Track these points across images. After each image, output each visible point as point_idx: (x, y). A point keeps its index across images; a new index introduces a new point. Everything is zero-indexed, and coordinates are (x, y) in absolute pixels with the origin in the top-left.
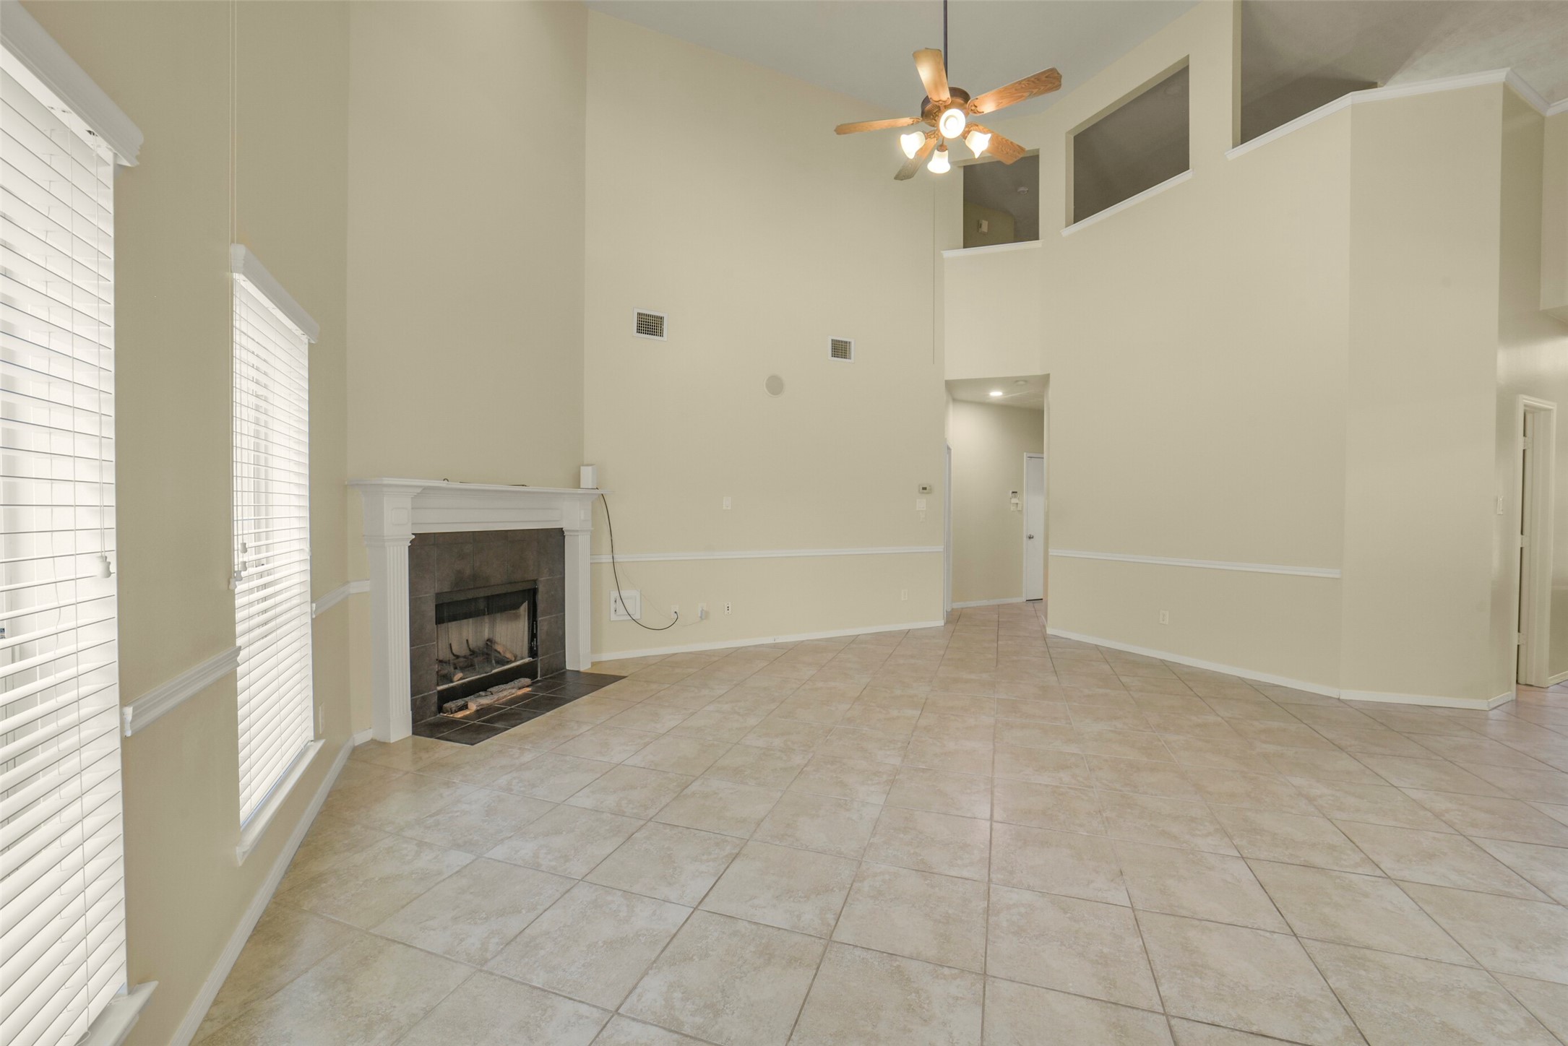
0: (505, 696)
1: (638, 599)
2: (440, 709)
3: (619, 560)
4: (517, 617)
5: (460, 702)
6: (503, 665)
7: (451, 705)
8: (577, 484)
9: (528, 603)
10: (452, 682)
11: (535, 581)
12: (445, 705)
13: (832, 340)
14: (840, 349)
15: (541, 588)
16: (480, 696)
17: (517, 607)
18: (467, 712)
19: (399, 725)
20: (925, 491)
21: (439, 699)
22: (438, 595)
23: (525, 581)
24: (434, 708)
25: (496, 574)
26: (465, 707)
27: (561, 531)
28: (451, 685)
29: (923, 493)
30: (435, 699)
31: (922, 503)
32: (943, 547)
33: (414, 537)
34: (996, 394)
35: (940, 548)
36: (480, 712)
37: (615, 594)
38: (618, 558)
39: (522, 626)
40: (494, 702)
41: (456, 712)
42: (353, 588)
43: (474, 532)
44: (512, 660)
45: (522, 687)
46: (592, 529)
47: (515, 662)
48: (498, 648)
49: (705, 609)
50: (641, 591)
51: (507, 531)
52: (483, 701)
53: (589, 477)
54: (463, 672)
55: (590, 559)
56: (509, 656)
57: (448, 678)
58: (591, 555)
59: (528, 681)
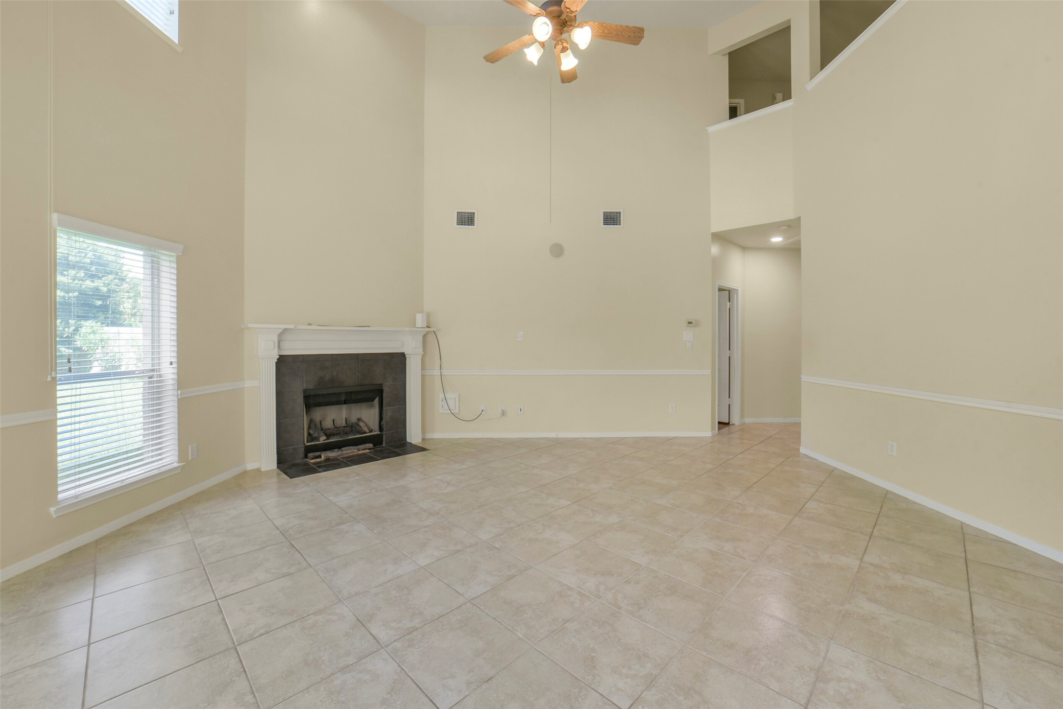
0: (348, 453)
1: (457, 399)
2: (306, 456)
3: (444, 374)
4: (372, 406)
5: (318, 454)
6: (361, 434)
7: (310, 455)
8: (414, 324)
9: (379, 399)
10: (319, 441)
11: (381, 385)
12: (309, 455)
13: (604, 213)
14: (611, 219)
15: (386, 388)
16: (335, 451)
17: (373, 400)
18: (318, 460)
19: (268, 460)
20: (690, 325)
21: (305, 449)
22: (305, 391)
23: (373, 385)
24: (302, 455)
25: (350, 379)
26: (320, 457)
27: (403, 355)
28: (319, 442)
29: (687, 326)
30: (302, 450)
31: (688, 335)
32: (710, 371)
33: (278, 357)
34: (777, 240)
35: (708, 372)
36: (327, 460)
37: (442, 396)
38: (445, 372)
39: (375, 411)
40: (338, 456)
41: (312, 459)
42: (248, 384)
43: (332, 355)
44: (368, 431)
45: (364, 449)
46: (423, 353)
47: (369, 433)
48: (361, 424)
49: (504, 409)
50: (459, 394)
51: (358, 354)
52: (332, 454)
53: (420, 320)
54: (328, 436)
55: (422, 373)
56: (366, 429)
57: (317, 439)
58: (422, 370)
59: (371, 445)
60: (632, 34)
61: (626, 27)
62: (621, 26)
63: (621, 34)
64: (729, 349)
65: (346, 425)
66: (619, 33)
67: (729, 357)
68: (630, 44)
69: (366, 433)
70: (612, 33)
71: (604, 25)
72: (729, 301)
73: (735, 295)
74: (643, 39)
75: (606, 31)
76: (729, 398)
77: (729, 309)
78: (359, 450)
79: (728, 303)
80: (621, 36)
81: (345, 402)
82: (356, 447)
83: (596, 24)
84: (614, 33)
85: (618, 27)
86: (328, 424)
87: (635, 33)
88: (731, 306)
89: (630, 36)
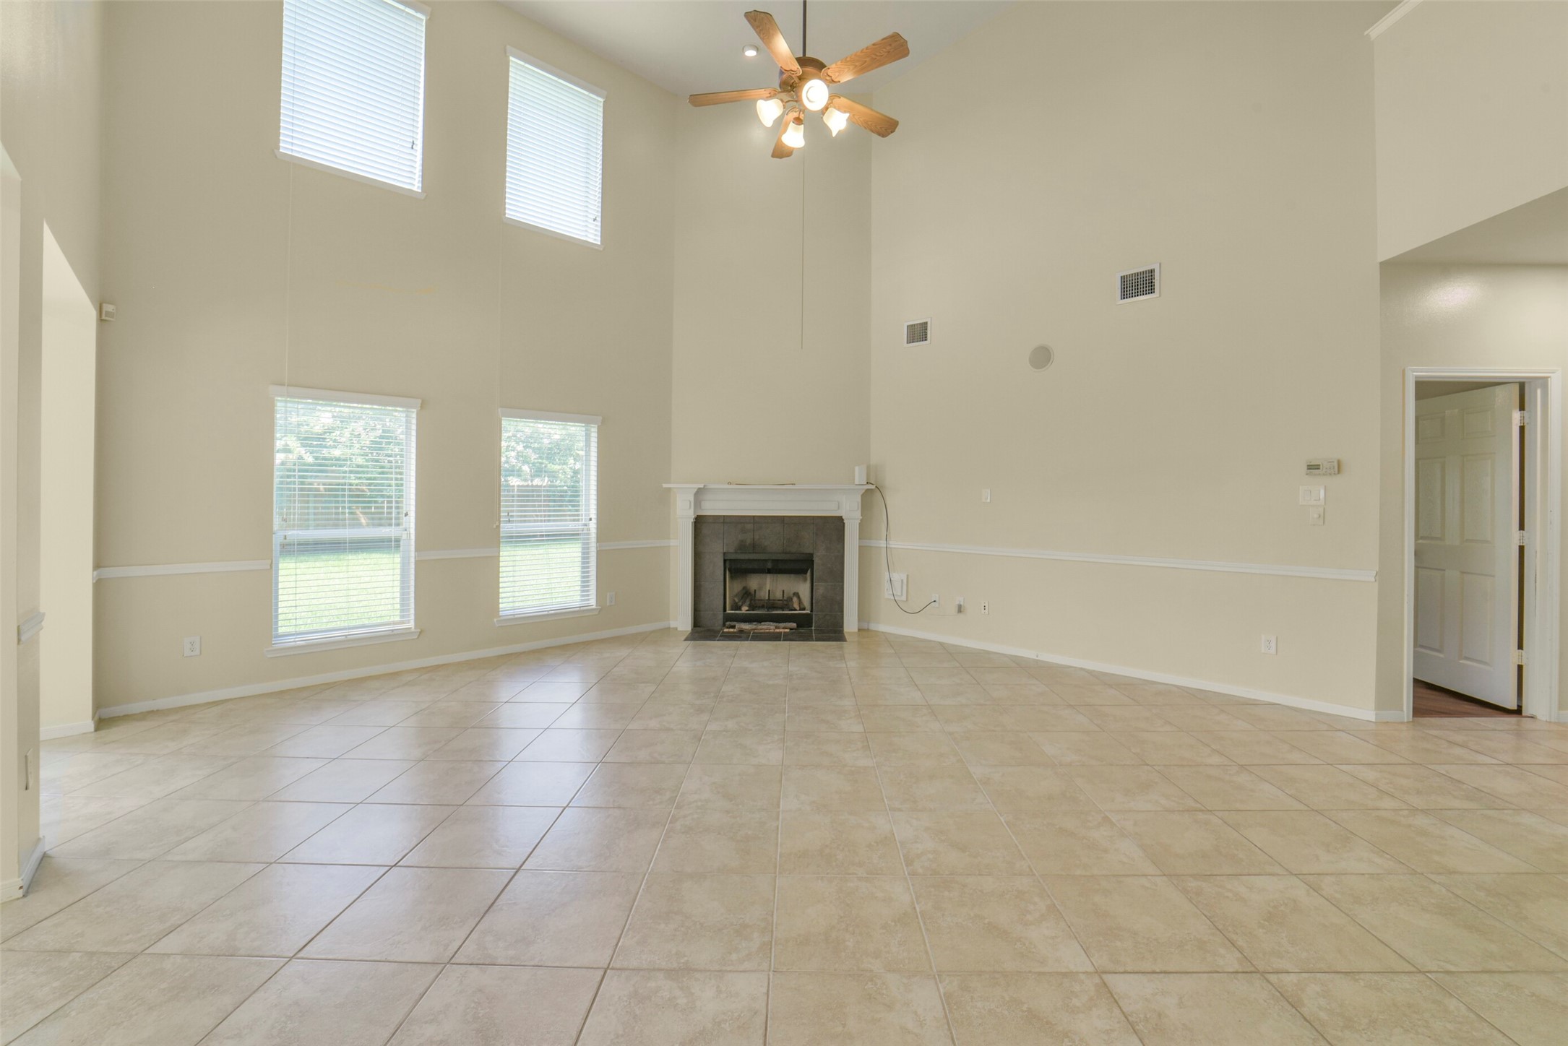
0: (763, 629)
1: (905, 581)
3: (891, 546)
4: (805, 580)
5: (734, 623)
6: (790, 610)
7: (728, 623)
8: (851, 480)
9: (809, 571)
11: (812, 555)
12: (725, 622)
15: (816, 560)
16: (751, 624)
17: (805, 572)
18: (732, 630)
19: (682, 620)
20: (1315, 471)
22: (725, 553)
23: (801, 553)
24: (721, 622)
25: (773, 544)
26: (733, 627)
27: (840, 519)
28: (740, 612)
29: (1308, 474)
30: (723, 617)
31: (1315, 492)
32: (1374, 573)
33: (696, 516)
35: (1369, 575)
37: (887, 575)
38: (892, 544)
39: (805, 586)
40: (752, 629)
41: (728, 628)
42: (673, 543)
43: (754, 516)
44: (798, 608)
45: (784, 628)
46: (861, 518)
47: (800, 610)
48: (795, 599)
49: (962, 603)
50: (908, 576)
51: (784, 516)
52: (746, 626)
53: (859, 476)
54: (752, 607)
55: (859, 543)
56: (796, 606)
57: (739, 609)
58: (860, 539)
59: (794, 625)
60: (888, 48)
61: (874, 45)
62: (867, 48)
63: (877, 56)
64: (1522, 527)
65: (781, 599)
66: (874, 56)
67: (1521, 549)
68: (899, 59)
69: (796, 610)
70: (866, 61)
71: (848, 59)
72: (1522, 408)
73: (1539, 391)
74: (908, 43)
75: (857, 64)
76: (1520, 647)
77: (1522, 429)
78: (777, 628)
79: (1516, 416)
80: (878, 58)
81: (769, 571)
82: (775, 624)
83: (839, 63)
84: (868, 59)
85: (865, 50)
86: (763, 595)
87: (890, 45)
88: (1526, 421)
89: (889, 52)
